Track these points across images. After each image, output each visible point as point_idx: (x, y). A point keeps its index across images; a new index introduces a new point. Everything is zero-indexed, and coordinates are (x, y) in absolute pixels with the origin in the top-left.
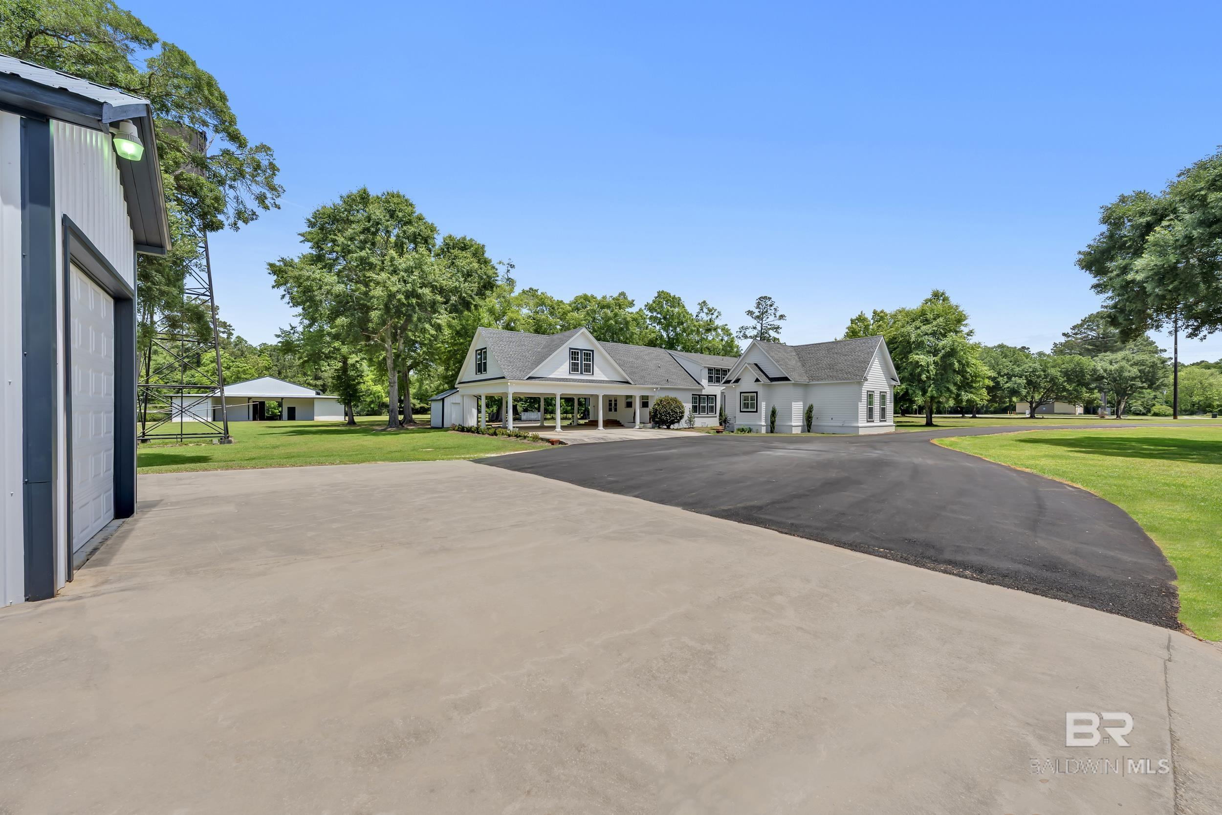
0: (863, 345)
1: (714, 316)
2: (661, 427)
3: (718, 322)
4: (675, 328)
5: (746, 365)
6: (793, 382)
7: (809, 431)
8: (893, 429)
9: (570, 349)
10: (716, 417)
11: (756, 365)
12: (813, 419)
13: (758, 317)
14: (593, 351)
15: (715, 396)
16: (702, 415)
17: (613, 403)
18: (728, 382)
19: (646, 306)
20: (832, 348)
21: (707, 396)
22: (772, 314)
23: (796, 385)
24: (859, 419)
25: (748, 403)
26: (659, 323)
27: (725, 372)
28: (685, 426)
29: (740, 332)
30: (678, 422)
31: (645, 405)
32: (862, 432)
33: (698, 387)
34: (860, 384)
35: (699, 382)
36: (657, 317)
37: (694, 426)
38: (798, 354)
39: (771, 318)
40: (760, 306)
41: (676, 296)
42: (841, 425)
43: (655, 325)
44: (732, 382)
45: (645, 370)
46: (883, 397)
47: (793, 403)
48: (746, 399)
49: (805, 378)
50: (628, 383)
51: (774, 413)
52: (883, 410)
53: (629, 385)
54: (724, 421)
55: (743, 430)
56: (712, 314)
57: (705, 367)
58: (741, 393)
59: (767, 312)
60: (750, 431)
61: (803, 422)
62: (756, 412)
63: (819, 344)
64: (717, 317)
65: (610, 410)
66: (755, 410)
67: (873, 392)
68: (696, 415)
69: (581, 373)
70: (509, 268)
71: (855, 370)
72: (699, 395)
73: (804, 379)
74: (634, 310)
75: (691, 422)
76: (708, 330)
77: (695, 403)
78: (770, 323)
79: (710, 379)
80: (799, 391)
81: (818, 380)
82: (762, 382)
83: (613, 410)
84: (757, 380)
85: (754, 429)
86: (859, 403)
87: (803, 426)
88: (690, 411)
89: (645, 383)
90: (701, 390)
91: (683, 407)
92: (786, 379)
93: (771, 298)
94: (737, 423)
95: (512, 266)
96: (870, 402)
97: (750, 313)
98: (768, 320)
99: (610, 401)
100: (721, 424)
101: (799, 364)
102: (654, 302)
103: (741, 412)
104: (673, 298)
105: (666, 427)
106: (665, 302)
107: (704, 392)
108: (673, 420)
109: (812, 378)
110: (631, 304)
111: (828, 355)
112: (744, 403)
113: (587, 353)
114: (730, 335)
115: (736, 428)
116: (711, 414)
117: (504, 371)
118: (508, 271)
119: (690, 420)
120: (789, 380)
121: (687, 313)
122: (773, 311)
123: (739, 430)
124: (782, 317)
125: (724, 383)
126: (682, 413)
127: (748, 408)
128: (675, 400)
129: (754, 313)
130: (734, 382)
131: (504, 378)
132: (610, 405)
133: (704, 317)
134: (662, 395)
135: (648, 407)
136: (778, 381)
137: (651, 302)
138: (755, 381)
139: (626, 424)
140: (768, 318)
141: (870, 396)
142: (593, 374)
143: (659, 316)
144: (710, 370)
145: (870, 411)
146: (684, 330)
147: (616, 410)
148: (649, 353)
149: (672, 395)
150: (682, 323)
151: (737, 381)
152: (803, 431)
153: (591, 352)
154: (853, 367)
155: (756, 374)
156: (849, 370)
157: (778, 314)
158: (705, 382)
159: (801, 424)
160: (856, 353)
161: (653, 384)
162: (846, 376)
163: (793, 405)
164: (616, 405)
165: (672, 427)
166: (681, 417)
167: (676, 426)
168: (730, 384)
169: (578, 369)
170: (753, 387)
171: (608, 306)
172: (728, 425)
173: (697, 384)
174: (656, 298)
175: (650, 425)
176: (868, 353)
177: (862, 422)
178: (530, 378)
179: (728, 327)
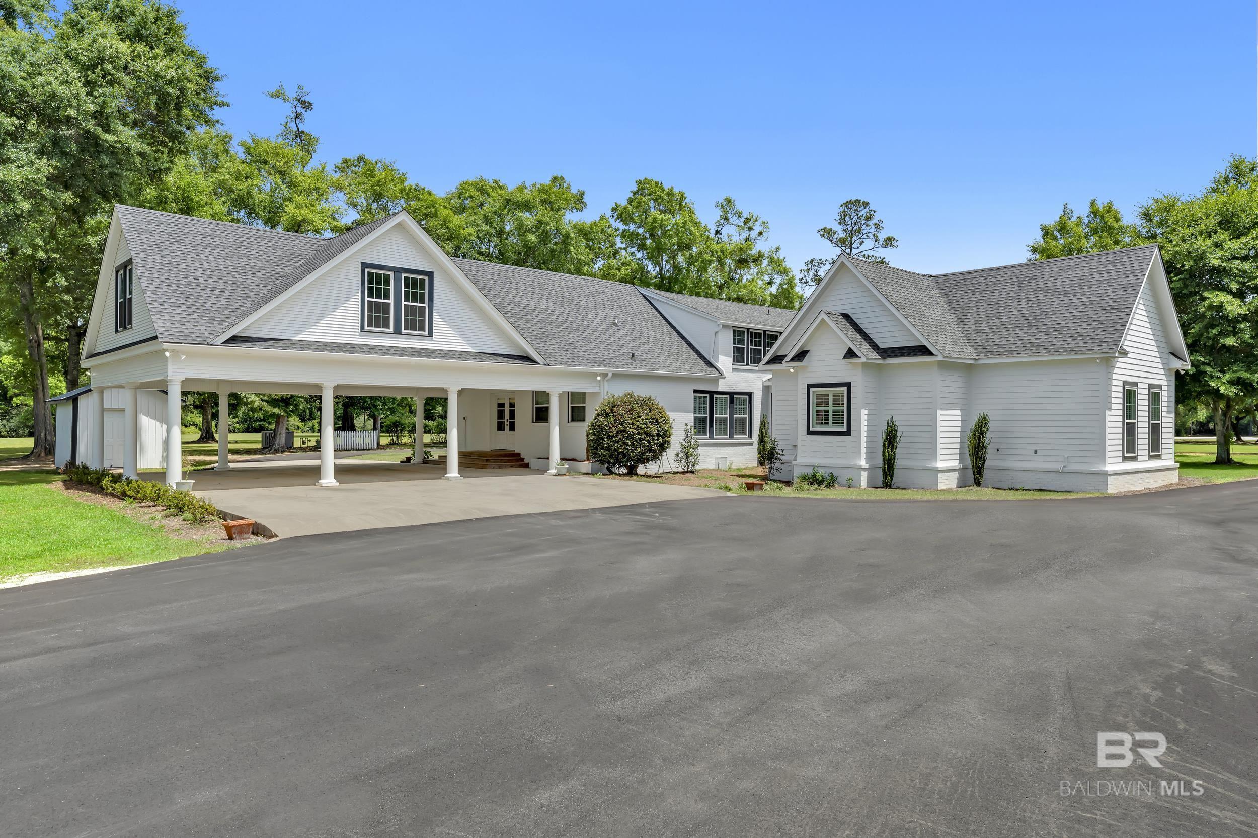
0: (1109, 267)
1: (754, 234)
2: (614, 469)
3: (761, 246)
4: (674, 256)
5: (823, 316)
6: (940, 358)
7: (978, 483)
8: (1173, 478)
9: (364, 266)
10: (751, 444)
11: (846, 316)
12: (989, 451)
13: (842, 241)
14: (430, 275)
15: (750, 395)
16: (719, 439)
17: (507, 409)
18: (777, 359)
19: (614, 210)
20: (1030, 278)
21: (731, 394)
22: (871, 235)
23: (947, 366)
24: (1108, 455)
25: (827, 412)
26: (642, 247)
27: (773, 337)
28: (676, 467)
29: (808, 271)
30: (656, 457)
31: (576, 414)
32: (1114, 487)
33: (709, 373)
34: (1108, 362)
35: (712, 361)
36: (638, 234)
37: (697, 467)
38: (946, 295)
39: (869, 244)
40: (847, 219)
41: (676, 190)
42: (1059, 466)
43: (634, 250)
44: (788, 358)
45: (578, 330)
46: (1155, 398)
47: (940, 412)
48: (822, 401)
49: (968, 349)
50: (527, 359)
51: (891, 439)
52: (1155, 430)
53: (531, 366)
54: (768, 455)
55: (814, 480)
56: (750, 229)
57: (725, 326)
58: (810, 386)
59: (859, 231)
60: (831, 482)
61: (961, 460)
62: (848, 433)
63: (997, 269)
64: (760, 234)
65: (501, 427)
66: (845, 429)
67: (1136, 384)
68: (703, 439)
69: (397, 331)
70: (300, 109)
71: (1095, 330)
72: (712, 393)
73: (965, 353)
74: (587, 217)
75: (688, 458)
76: (742, 263)
77: (701, 410)
78: (866, 253)
79: (738, 356)
80: (952, 383)
81: (1000, 355)
82: (863, 360)
83: (507, 428)
84: (850, 354)
85: (843, 476)
86: (1108, 412)
87: (962, 470)
88: (687, 433)
89: (575, 359)
90: (716, 381)
91: (666, 421)
92: (923, 351)
93: (867, 204)
94: (800, 460)
95: (307, 105)
96: (1130, 411)
97: (827, 233)
98: (863, 247)
99: (501, 405)
100: (761, 463)
101: (950, 316)
102: (630, 201)
103: (810, 433)
104: (668, 194)
105: (625, 471)
106: (652, 204)
107: (722, 386)
108: (642, 454)
109: (984, 349)
110: (579, 202)
111: (1022, 295)
112: (818, 412)
113: (414, 280)
114: (785, 272)
115: (797, 472)
116: (739, 438)
117: (155, 319)
118: (298, 116)
119: (687, 454)
120: (931, 354)
121: (697, 225)
122: (873, 229)
123: (804, 478)
124: (889, 242)
125: (768, 363)
126: (664, 436)
127: (827, 423)
128: (647, 404)
129: (835, 233)
130: (792, 360)
131: (156, 338)
132: (501, 414)
133: (732, 235)
134: (618, 390)
135: (583, 420)
136: (902, 355)
137: (624, 203)
138: (845, 357)
139: (533, 463)
140: (862, 243)
141: (1130, 396)
142: (431, 335)
143: (641, 231)
144: (737, 333)
145: (1130, 431)
146: (691, 261)
147: (512, 428)
148: (594, 293)
149: (641, 390)
150: (688, 247)
151: (801, 355)
152: (962, 484)
153: (426, 278)
154: (1088, 321)
155: (847, 339)
156: (1080, 330)
157: (882, 236)
158: (724, 362)
159: (955, 464)
160: (1094, 288)
161: (594, 363)
162: (1072, 345)
163: (940, 418)
164: (512, 414)
165: (641, 469)
166: (663, 447)
167: (652, 468)
168: (784, 365)
169: (387, 319)
170: (838, 371)
171: (527, 206)
172: (777, 465)
173: (706, 367)
174: (635, 193)
175: (586, 466)
176: (1125, 288)
177: (1113, 463)
178: (234, 340)
179: (781, 255)
